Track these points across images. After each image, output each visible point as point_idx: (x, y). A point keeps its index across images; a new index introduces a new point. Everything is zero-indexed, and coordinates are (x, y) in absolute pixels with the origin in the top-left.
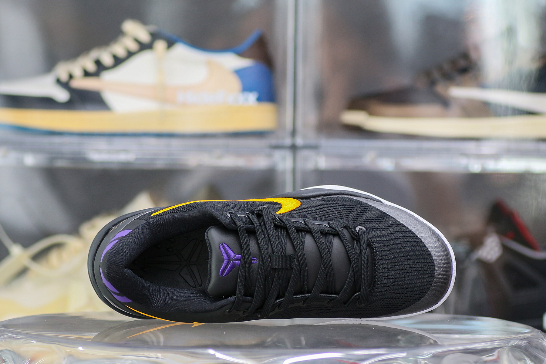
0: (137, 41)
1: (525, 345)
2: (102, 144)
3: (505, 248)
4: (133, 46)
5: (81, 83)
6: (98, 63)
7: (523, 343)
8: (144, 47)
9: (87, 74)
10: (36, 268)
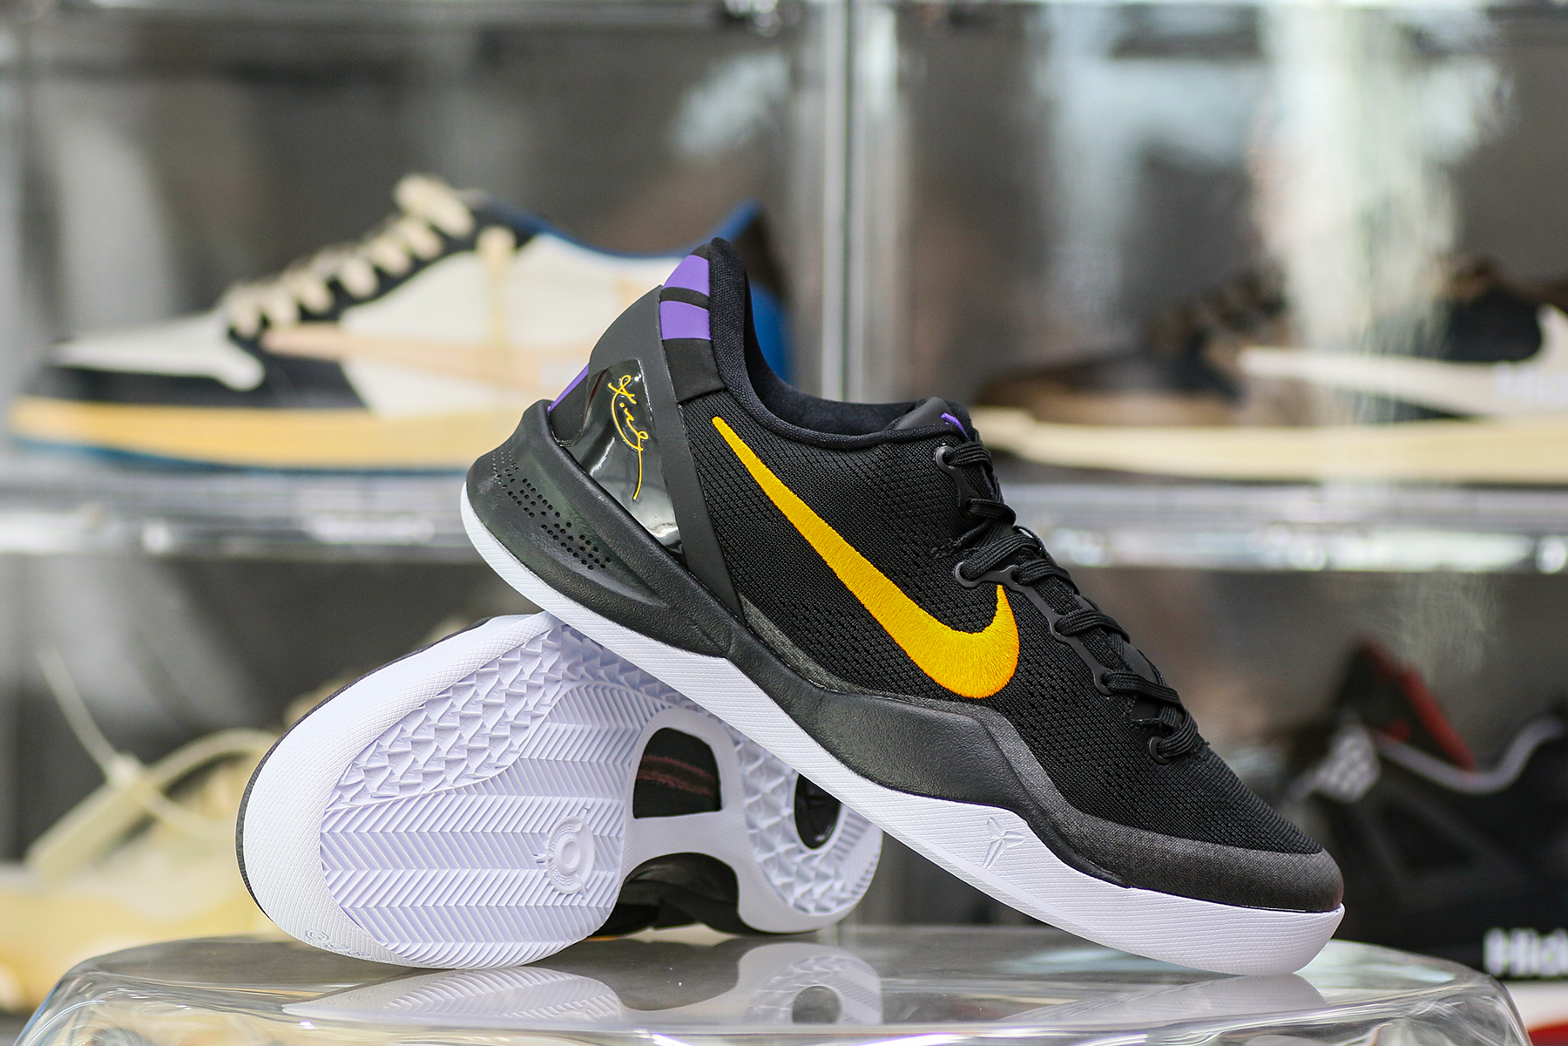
0: (436, 231)
1: (1450, 1012)
2: (345, 496)
3: (1387, 766)
4: (425, 244)
5: (291, 339)
6: (335, 287)
7: (1445, 1009)
8: (453, 246)
9: (306, 316)
10: (175, 817)
